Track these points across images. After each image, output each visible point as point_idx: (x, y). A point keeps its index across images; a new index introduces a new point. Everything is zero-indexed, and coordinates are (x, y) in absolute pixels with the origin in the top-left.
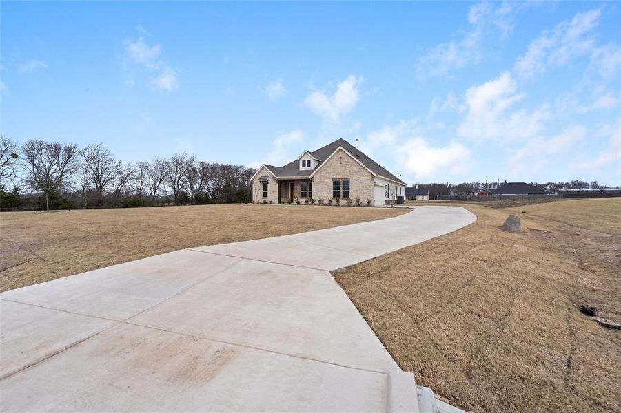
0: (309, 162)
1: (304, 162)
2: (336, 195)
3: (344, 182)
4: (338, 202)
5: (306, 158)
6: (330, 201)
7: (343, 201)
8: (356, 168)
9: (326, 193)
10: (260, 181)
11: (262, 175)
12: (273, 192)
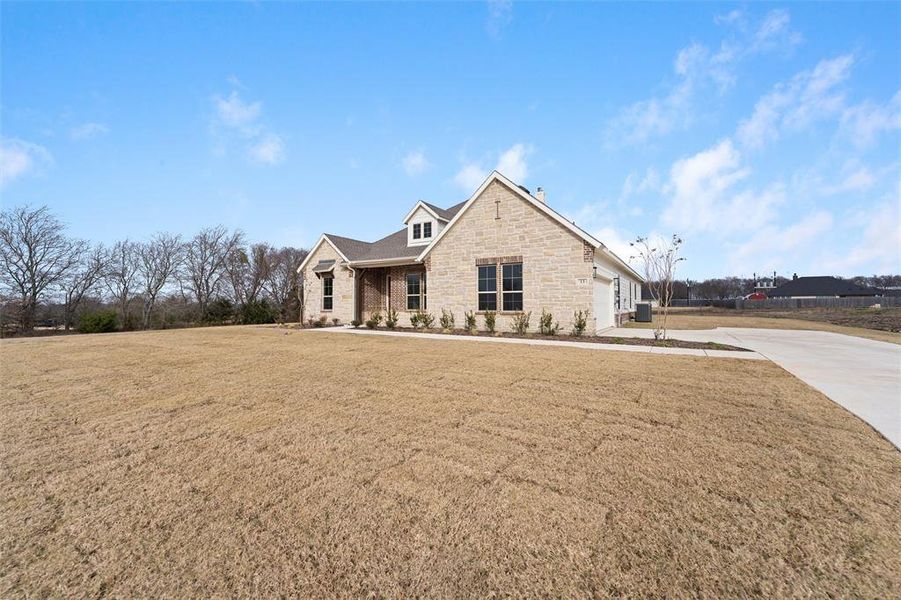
0: (428, 226)
1: (417, 227)
2: (486, 303)
3: (507, 269)
4: (490, 322)
5: (422, 218)
6: (471, 321)
7: (504, 321)
8: (540, 228)
9: (460, 298)
10: (317, 271)
11: (322, 259)
12: (343, 296)
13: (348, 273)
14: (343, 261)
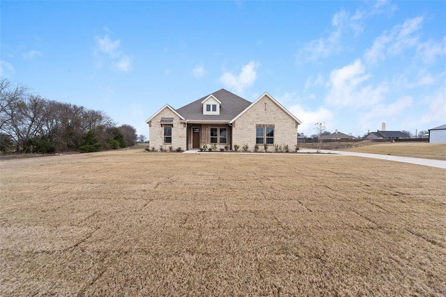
0: (214, 106)
1: (208, 106)
2: (259, 141)
4: (266, 148)
5: (212, 102)
6: (256, 147)
8: (281, 115)
9: (249, 139)
10: (162, 123)
11: (163, 117)
12: (180, 137)
13: (182, 125)
14: (181, 119)
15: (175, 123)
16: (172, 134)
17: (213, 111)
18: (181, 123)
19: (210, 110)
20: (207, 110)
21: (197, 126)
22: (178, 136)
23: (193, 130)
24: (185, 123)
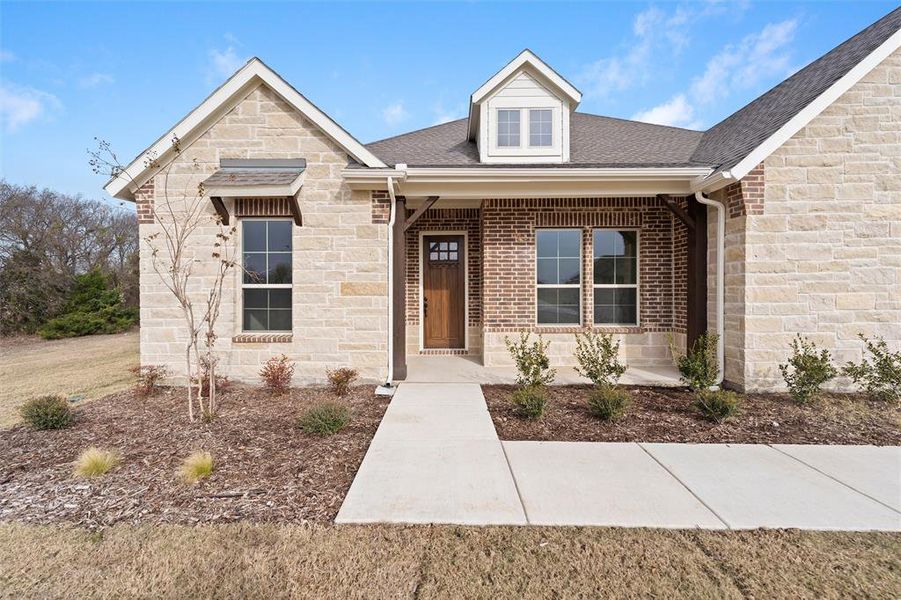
0: (541, 119)
5: (523, 97)
10: (223, 193)
11: (234, 152)
12: (348, 288)
13: (368, 207)
14: (353, 161)
15: (316, 190)
16: (296, 274)
17: (534, 142)
18: (357, 192)
19: (516, 143)
20: (501, 143)
21: (446, 225)
22: (335, 285)
23: (428, 251)
24: (380, 195)
